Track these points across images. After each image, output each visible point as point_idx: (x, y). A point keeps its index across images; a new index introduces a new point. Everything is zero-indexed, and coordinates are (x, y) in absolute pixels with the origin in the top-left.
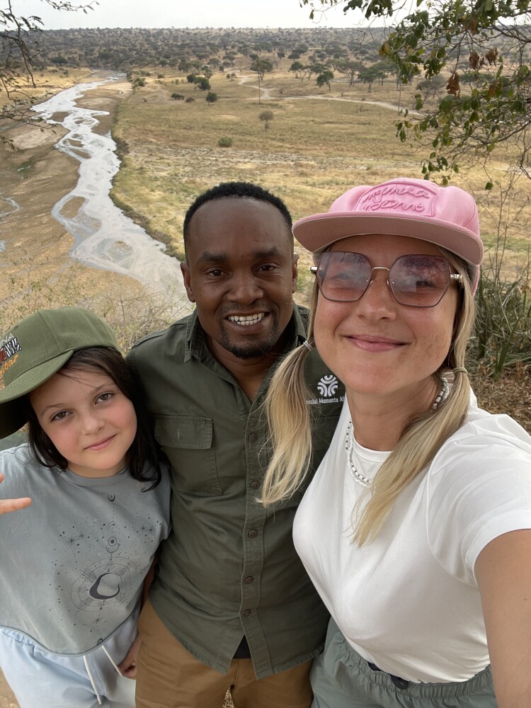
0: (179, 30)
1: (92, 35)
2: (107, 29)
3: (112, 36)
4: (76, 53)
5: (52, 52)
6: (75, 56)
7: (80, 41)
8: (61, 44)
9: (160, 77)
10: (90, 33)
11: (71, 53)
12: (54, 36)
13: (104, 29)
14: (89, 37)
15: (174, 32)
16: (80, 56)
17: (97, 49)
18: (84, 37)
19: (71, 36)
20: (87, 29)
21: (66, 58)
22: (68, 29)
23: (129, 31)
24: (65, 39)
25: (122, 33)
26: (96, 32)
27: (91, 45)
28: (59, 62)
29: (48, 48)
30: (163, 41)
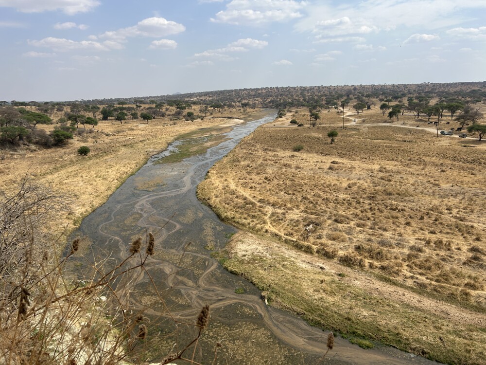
0: (325, 87)
1: (272, 91)
3: (283, 91)
5: (245, 100)
6: (256, 102)
7: (263, 94)
8: (252, 96)
12: (250, 92)
14: (269, 92)
15: (321, 88)
18: (267, 92)
19: (260, 92)
20: (271, 88)
23: (294, 88)
24: (256, 93)
25: (289, 89)
26: (275, 89)
27: (268, 96)
28: (246, 105)
29: (244, 98)
30: (312, 93)
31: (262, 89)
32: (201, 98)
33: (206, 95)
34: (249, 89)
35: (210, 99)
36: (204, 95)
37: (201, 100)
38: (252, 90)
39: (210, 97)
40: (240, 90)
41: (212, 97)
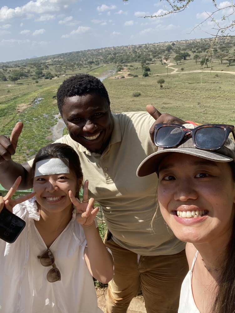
0: (150, 44)
1: (110, 50)
2: (118, 47)
3: (118, 50)
4: (100, 59)
5: (90, 59)
6: (99, 60)
7: (104, 53)
8: (95, 55)
10: (109, 49)
11: (98, 58)
12: (93, 52)
13: (116, 47)
14: (108, 51)
15: (148, 45)
16: (101, 60)
18: (106, 51)
19: (100, 51)
20: (109, 47)
22: (100, 48)
23: (127, 47)
24: (97, 53)
25: (123, 48)
28: (91, 63)
29: (89, 57)
30: (141, 50)
32: (55, 60)
33: (59, 57)
34: (92, 50)
35: (62, 60)
36: (57, 57)
37: (55, 61)
38: (94, 50)
39: (62, 58)
40: (85, 51)
41: (64, 58)
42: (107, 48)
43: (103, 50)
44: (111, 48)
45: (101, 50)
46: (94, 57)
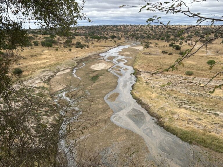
2: (135, 25)
3: (136, 28)
4: (120, 34)
5: (111, 34)
7: (122, 29)
8: (115, 30)
9: (156, 44)
10: (127, 27)
11: (118, 34)
12: (112, 28)
13: (133, 25)
16: (122, 35)
17: (129, 32)
18: (124, 28)
21: (116, 36)
24: (117, 29)
25: (140, 27)
26: (130, 26)
27: (128, 31)
28: (113, 37)
29: (109, 32)
30: (159, 30)
31: (120, 26)
33: (80, 29)
34: (110, 26)
35: (84, 32)
36: (79, 29)
38: (113, 26)
39: (83, 30)
40: (104, 26)
41: (85, 30)
42: (125, 25)
43: (121, 27)
44: (128, 25)
45: (119, 27)
46: (114, 32)
